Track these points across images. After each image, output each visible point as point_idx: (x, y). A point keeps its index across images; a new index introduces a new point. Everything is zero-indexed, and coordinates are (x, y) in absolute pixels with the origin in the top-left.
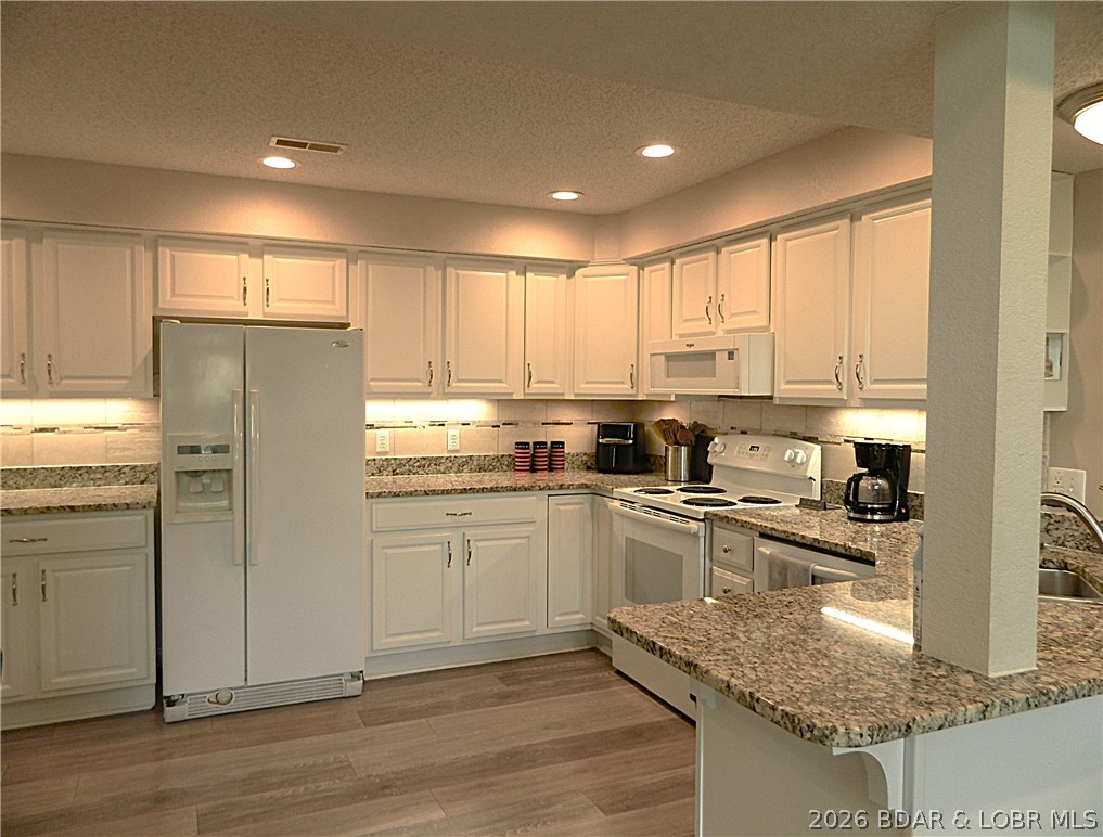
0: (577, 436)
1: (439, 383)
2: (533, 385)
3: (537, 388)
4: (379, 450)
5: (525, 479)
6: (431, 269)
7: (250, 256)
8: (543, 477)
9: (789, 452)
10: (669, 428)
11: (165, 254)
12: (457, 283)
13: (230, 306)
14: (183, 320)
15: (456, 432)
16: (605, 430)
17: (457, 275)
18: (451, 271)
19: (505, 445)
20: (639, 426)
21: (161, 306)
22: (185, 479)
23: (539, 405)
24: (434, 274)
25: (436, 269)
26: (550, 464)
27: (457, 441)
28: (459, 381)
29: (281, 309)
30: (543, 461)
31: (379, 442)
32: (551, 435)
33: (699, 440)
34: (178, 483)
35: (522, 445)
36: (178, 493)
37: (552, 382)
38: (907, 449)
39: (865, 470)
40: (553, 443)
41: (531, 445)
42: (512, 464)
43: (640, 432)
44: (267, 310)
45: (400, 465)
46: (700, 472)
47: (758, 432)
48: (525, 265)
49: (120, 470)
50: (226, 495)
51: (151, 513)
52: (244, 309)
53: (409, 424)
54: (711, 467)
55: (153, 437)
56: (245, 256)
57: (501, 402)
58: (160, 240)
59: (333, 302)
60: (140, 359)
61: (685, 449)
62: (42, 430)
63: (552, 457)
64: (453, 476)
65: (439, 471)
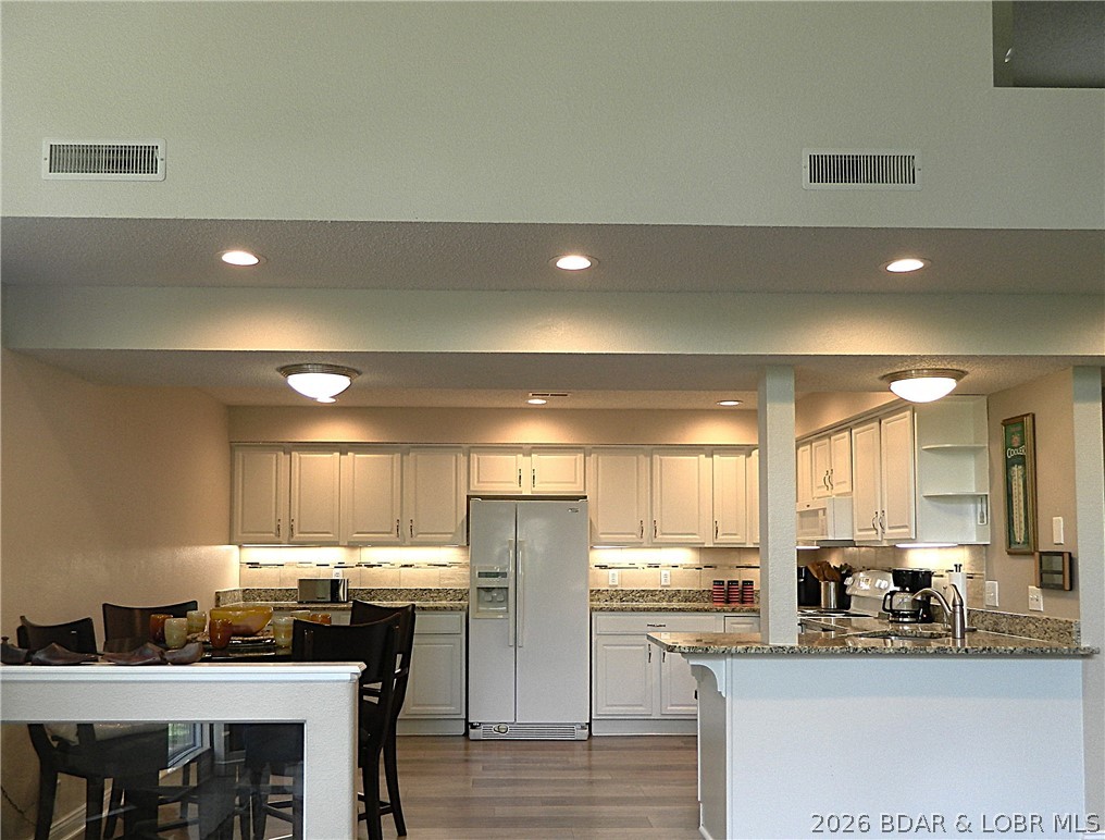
1: (649, 536)
2: (720, 537)
3: (723, 539)
4: (611, 583)
5: (718, 606)
6: (641, 457)
7: (524, 455)
8: (734, 606)
9: (879, 581)
11: (474, 457)
12: (661, 465)
13: (511, 488)
14: (483, 498)
15: (668, 573)
17: (661, 460)
18: (657, 457)
19: (705, 582)
21: (472, 488)
22: (483, 593)
23: (734, 553)
24: (645, 461)
25: (646, 456)
26: (742, 597)
27: (669, 578)
28: (663, 534)
29: (542, 488)
30: (736, 596)
31: (611, 578)
32: (742, 576)
34: (478, 595)
35: (717, 583)
36: (478, 601)
37: (735, 535)
38: (928, 574)
39: (898, 589)
40: (744, 582)
41: (726, 583)
42: (712, 596)
44: (534, 489)
45: (626, 595)
48: (712, 450)
49: (447, 591)
50: (505, 603)
51: (464, 614)
52: (519, 489)
53: (632, 566)
54: (850, 596)
55: (466, 571)
56: (520, 456)
57: (701, 550)
58: (472, 450)
59: (575, 483)
60: (459, 522)
61: (832, 584)
62: (406, 566)
63: (742, 592)
64: (664, 604)
65: (655, 601)
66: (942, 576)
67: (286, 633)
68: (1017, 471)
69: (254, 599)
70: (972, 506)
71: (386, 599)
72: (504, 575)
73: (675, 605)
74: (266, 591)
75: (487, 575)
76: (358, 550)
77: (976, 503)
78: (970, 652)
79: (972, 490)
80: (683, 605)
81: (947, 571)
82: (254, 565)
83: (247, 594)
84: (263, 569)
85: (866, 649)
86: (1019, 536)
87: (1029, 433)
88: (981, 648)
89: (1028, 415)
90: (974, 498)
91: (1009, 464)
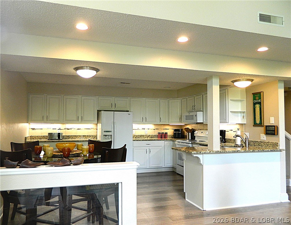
0: (170, 132)
1: (144, 121)
5: (160, 139)
8: (163, 139)
10: (187, 130)
13: (109, 108)
15: (147, 130)
16: (175, 130)
19: (156, 133)
20: (182, 130)
21: (99, 108)
23: (162, 126)
26: (165, 137)
27: (147, 132)
29: (118, 108)
30: (163, 136)
32: (165, 131)
33: (193, 131)
35: (159, 133)
38: (225, 131)
40: (165, 133)
41: (161, 133)
42: (158, 136)
43: (182, 131)
44: (115, 109)
45: (137, 136)
46: (193, 138)
47: (203, 130)
49: (90, 136)
52: (111, 108)
53: (138, 129)
54: (195, 136)
57: (155, 125)
58: (99, 98)
61: (190, 133)
62: (78, 129)
63: (165, 135)
64: (146, 139)
65: (144, 138)
66: (228, 131)
67: (86, 151)
68: (257, 106)
69: (33, 139)
70: (240, 114)
71: (73, 138)
72: (111, 131)
73: (149, 139)
74: (37, 136)
75: (106, 131)
76: (65, 125)
77: (241, 113)
78: (260, 151)
79: (240, 110)
80: (150, 139)
81: (230, 130)
82: (33, 129)
83: (31, 137)
84: (36, 130)
85: (237, 151)
86: (258, 121)
87: (262, 96)
88: (262, 150)
89: (262, 92)
90: (241, 112)
91: (255, 104)
